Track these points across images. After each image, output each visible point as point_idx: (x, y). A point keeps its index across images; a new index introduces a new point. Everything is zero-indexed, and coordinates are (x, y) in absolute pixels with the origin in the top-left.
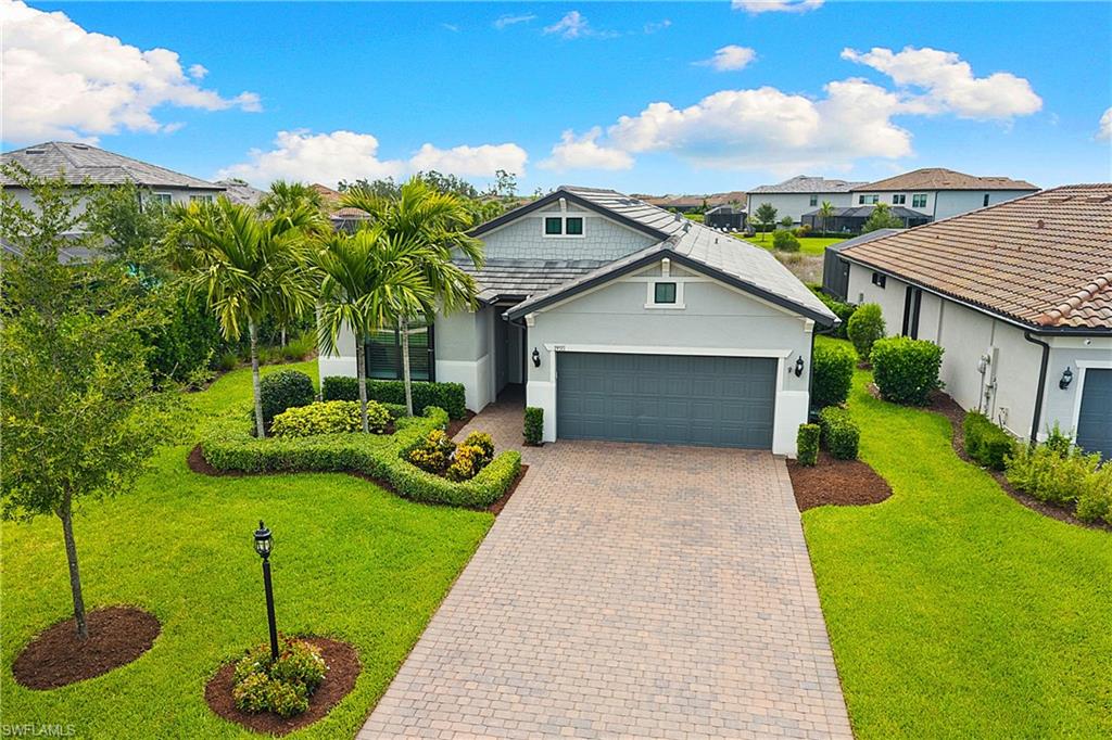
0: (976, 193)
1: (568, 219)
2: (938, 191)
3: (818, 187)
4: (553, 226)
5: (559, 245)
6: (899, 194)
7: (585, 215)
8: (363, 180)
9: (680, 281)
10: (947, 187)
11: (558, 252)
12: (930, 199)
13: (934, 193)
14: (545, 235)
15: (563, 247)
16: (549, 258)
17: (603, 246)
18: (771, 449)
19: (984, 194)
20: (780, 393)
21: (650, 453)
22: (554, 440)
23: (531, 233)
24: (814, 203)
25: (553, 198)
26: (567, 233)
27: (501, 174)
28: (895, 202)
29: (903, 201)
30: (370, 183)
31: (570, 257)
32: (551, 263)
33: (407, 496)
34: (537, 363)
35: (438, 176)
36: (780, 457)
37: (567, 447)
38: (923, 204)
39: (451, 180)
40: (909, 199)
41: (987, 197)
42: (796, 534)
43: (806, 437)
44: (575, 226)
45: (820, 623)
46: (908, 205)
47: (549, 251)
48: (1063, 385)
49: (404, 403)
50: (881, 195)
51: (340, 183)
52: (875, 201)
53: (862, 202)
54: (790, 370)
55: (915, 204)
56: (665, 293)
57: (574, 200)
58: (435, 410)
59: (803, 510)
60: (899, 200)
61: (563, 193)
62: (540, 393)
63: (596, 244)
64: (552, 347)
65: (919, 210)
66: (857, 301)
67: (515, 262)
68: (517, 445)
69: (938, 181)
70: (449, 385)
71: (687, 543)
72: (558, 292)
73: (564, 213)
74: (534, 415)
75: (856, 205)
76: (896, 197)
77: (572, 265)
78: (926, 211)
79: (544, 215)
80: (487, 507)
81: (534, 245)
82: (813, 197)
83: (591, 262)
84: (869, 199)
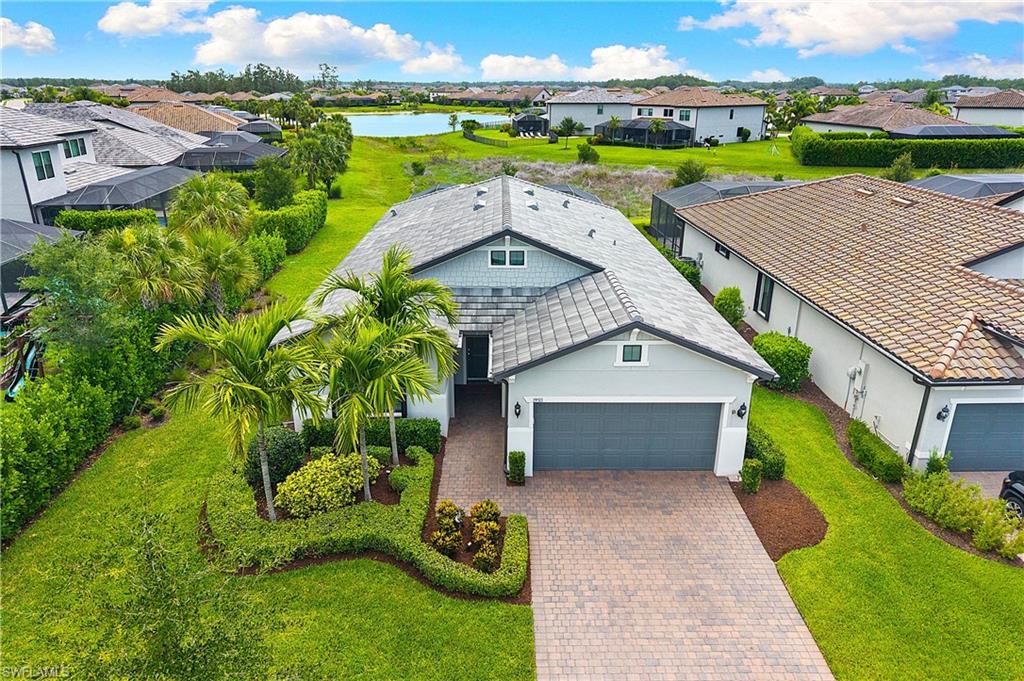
0: (724, 109)
1: (510, 252)
2: (698, 108)
3: (603, 98)
4: (497, 260)
5: (503, 274)
6: (669, 108)
7: (526, 249)
8: (195, 71)
9: (645, 345)
10: (705, 104)
11: (503, 280)
12: (693, 114)
13: (695, 110)
14: (490, 266)
15: (507, 276)
16: (494, 285)
17: (543, 275)
18: (712, 470)
19: (729, 110)
20: (723, 430)
21: (619, 485)
22: (531, 475)
23: (478, 264)
24: (600, 112)
25: (498, 237)
26: (511, 264)
27: (324, 68)
28: (665, 115)
29: (671, 115)
30: (202, 74)
31: (513, 284)
32: (497, 289)
34: (517, 414)
35: (266, 69)
36: (724, 480)
38: (687, 118)
39: (278, 71)
40: (676, 114)
41: (732, 111)
43: (747, 471)
44: (517, 258)
46: (676, 117)
47: (494, 280)
48: (940, 417)
49: (390, 445)
50: (654, 109)
51: (173, 74)
52: (650, 114)
53: (639, 114)
54: (733, 412)
55: (681, 118)
56: (632, 354)
57: (517, 237)
58: (418, 451)
59: (774, 560)
60: (668, 113)
61: (508, 232)
62: (520, 438)
63: (536, 273)
64: (530, 400)
65: (684, 123)
66: (695, 257)
67: (464, 289)
68: (502, 485)
69: (698, 99)
70: (425, 421)
71: (707, 623)
72: (538, 355)
73: (508, 247)
74: (518, 460)
75: (635, 116)
76: (666, 111)
77: (516, 292)
78: (690, 124)
79: (489, 249)
80: (519, 594)
81: (480, 274)
82: (600, 107)
83: (532, 289)
84: (645, 112)
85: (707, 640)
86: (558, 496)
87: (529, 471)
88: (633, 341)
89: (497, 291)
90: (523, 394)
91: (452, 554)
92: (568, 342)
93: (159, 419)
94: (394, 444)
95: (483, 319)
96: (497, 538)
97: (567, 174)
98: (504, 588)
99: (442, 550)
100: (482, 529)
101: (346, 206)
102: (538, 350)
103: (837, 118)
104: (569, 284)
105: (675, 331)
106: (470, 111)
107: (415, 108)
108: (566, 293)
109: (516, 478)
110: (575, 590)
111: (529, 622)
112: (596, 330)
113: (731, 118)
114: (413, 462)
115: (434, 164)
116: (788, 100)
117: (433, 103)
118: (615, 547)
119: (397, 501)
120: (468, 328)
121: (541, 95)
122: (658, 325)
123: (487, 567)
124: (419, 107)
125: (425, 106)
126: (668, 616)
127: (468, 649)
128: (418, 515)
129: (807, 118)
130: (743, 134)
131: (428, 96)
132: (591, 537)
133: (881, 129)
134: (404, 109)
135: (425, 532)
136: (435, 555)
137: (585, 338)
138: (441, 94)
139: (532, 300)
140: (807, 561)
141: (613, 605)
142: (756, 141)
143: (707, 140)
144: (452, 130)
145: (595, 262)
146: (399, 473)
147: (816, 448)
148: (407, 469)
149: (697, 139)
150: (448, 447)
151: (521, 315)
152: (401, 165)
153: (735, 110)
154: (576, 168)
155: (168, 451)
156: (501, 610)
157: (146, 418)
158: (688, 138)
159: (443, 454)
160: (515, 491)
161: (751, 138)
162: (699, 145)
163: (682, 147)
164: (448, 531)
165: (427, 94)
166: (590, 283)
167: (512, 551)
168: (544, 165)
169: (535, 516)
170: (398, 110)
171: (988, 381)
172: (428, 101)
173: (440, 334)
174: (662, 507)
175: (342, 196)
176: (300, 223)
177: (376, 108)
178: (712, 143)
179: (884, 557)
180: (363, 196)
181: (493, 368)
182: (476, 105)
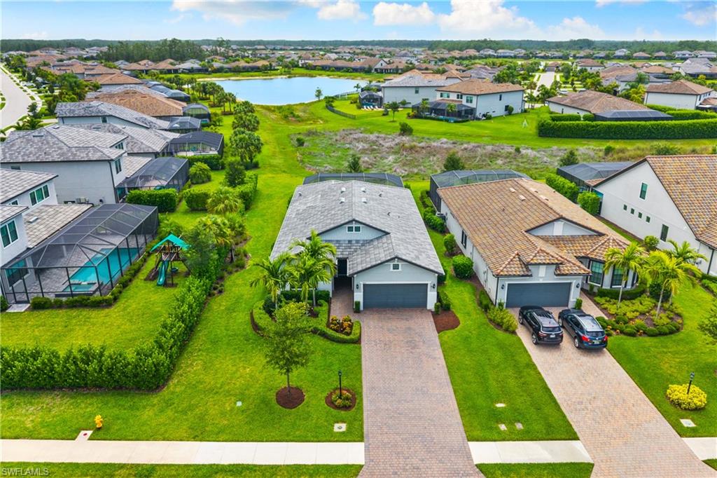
0: (495, 95)
1: (355, 227)
2: (478, 95)
3: (419, 83)
4: (350, 229)
5: (352, 235)
6: (460, 93)
7: (361, 226)
9: (400, 264)
10: (483, 93)
11: (352, 237)
12: (474, 99)
13: (476, 97)
14: (347, 232)
15: (354, 236)
16: (349, 239)
17: (367, 235)
18: (426, 307)
19: (499, 95)
20: (429, 293)
21: (393, 313)
22: (363, 310)
23: (343, 232)
24: (417, 92)
25: (350, 222)
26: (355, 231)
28: (458, 98)
29: (461, 99)
31: (356, 239)
33: (334, 341)
34: (357, 288)
36: (430, 311)
37: (368, 312)
38: (471, 102)
40: (464, 98)
41: (501, 96)
42: (437, 341)
43: (437, 307)
44: (358, 229)
45: (446, 369)
46: (464, 101)
47: (349, 237)
48: (502, 288)
50: (451, 94)
52: (448, 97)
53: (441, 96)
54: (431, 287)
55: (467, 101)
56: (396, 267)
57: (357, 222)
58: (322, 301)
59: (438, 333)
60: (460, 96)
61: (354, 220)
62: (359, 296)
63: (364, 235)
64: (362, 283)
65: (469, 105)
66: (445, 214)
67: (337, 241)
68: (352, 313)
69: (478, 89)
70: (324, 291)
71: (413, 348)
72: (364, 268)
73: (354, 225)
74: (358, 304)
75: (438, 98)
76: (458, 95)
77: (357, 241)
78: (473, 105)
79: (347, 226)
80: (358, 341)
81: (344, 235)
82: (417, 89)
83: (364, 241)
84: (445, 95)
85: (411, 352)
86: (371, 316)
87: (362, 308)
88: (396, 263)
89: (350, 242)
90: (360, 281)
91: (337, 331)
92: (374, 263)
93: (220, 292)
94: (314, 299)
95: (345, 253)
96: (351, 327)
97: (392, 145)
98: (353, 339)
99: (334, 330)
100: (346, 324)
101: (264, 174)
102: (365, 266)
103: (568, 100)
104: (378, 238)
105: (409, 259)
106: (328, 76)
107: (289, 73)
108: (375, 243)
109: (357, 311)
110: (374, 341)
111: (360, 348)
112: (383, 259)
113: (500, 99)
114: (321, 305)
115: (309, 135)
116: (558, 67)
117: (301, 67)
118: (389, 330)
119: (318, 317)
120: (339, 257)
121: (380, 64)
122: (404, 257)
123: (348, 334)
124: (292, 72)
125: (297, 70)
126: (401, 347)
127: (343, 354)
128: (325, 321)
129: (549, 99)
130: (509, 110)
131: (298, 62)
132: (381, 328)
133: (590, 112)
134: (281, 74)
135: (328, 325)
136: (331, 331)
137: (379, 262)
138: (306, 61)
139: (363, 245)
140: (449, 334)
141: (386, 344)
142: (518, 114)
143: (484, 115)
144: (317, 99)
145: (387, 230)
146: (316, 309)
147: (467, 300)
148: (319, 307)
149: (477, 114)
150: (332, 300)
151: (359, 252)
152: (289, 136)
153: (503, 95)
154: (397, 141)
155: (230, 303)
156: (352, 346)
157: (215, 292)
158: (471, 114)
159: (331, 303)
160: (356, 315)
161: (513, 112)
162: (479, 119)
163: (467, 121)
164: (335, 325)
165: (297, 59)
166: (384, 239)
167: (356, 330)
168: (378, 137)
169: (363, 322)
170: (276, 75)
171: (514, 276)
172: (297, 66)
173: (330, 260)
174: (406, 319)
175: (260, 166)
176: (250, 195)
177: (260, 73)
178: (487, 117)
179: (474, 332)
180: (271, 166)
181: (349, 272)
182: (333, 71)
